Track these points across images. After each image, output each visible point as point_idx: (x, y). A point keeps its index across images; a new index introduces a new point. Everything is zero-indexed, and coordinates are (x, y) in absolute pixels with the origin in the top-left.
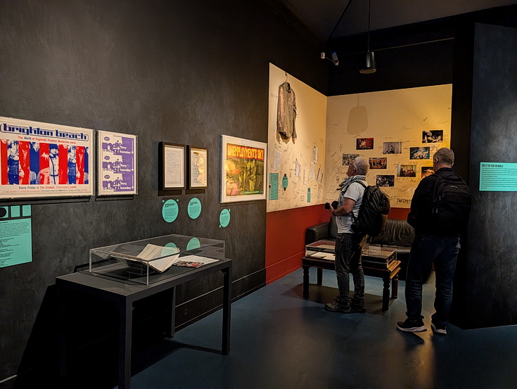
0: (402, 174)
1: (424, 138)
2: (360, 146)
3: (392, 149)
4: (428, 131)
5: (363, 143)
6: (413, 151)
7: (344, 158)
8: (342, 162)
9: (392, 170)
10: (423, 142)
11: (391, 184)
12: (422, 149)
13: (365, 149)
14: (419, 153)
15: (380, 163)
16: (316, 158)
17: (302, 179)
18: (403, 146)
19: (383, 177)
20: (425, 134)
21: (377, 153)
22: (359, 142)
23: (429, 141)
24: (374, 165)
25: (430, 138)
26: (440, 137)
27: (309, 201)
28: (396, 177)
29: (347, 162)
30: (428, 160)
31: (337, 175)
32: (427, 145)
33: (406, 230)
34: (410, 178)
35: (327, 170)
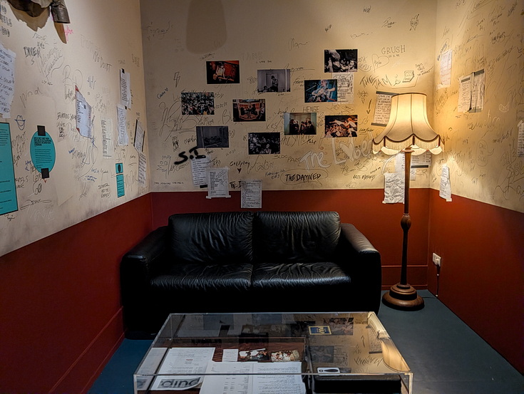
0: (293, 129)
1: (326, 63)
2: (215, 76)
3: (273, 82)
4: (333, 50)
5: (220, 72)
6: (311, 86)
7: (184, 100)
8: (181, 110)
9: (274, 123)
10: (327, 70)
11: (275, 149)
12: (324, 84)
13: (223, 82)
14: (321, 91)
15: (253, 110)
16: (129, 97)
17: (99, 142)
18: (293, 78)
19: (260, 136)
20: (328, 55)
21: (247, 90)
22: (211, 68)
23: (336, 69)
24: (243, 113)
25: (337, 64)
26: (352, 63)
27: (121, 193)
28: (282, 136)
29: (190, 108)
30: (335, 103)
31: (173, 134)
32: (333, 75)
33: (312, 232)
34: (305, 137)
35: (151, 124)
